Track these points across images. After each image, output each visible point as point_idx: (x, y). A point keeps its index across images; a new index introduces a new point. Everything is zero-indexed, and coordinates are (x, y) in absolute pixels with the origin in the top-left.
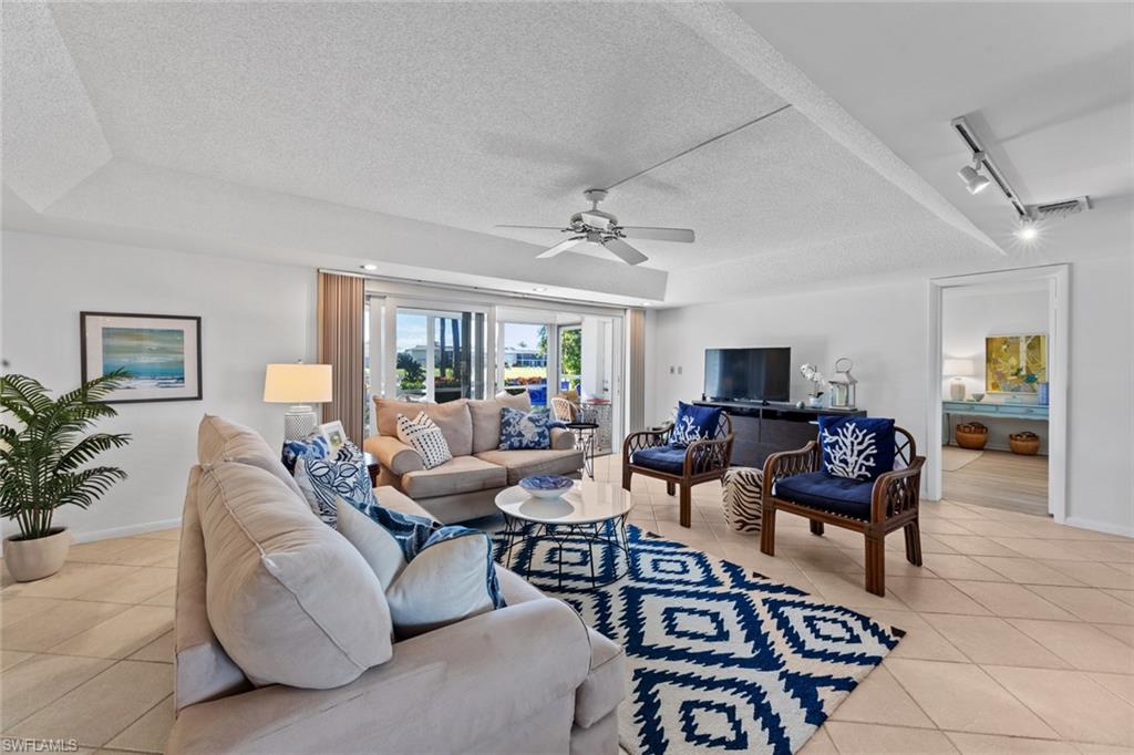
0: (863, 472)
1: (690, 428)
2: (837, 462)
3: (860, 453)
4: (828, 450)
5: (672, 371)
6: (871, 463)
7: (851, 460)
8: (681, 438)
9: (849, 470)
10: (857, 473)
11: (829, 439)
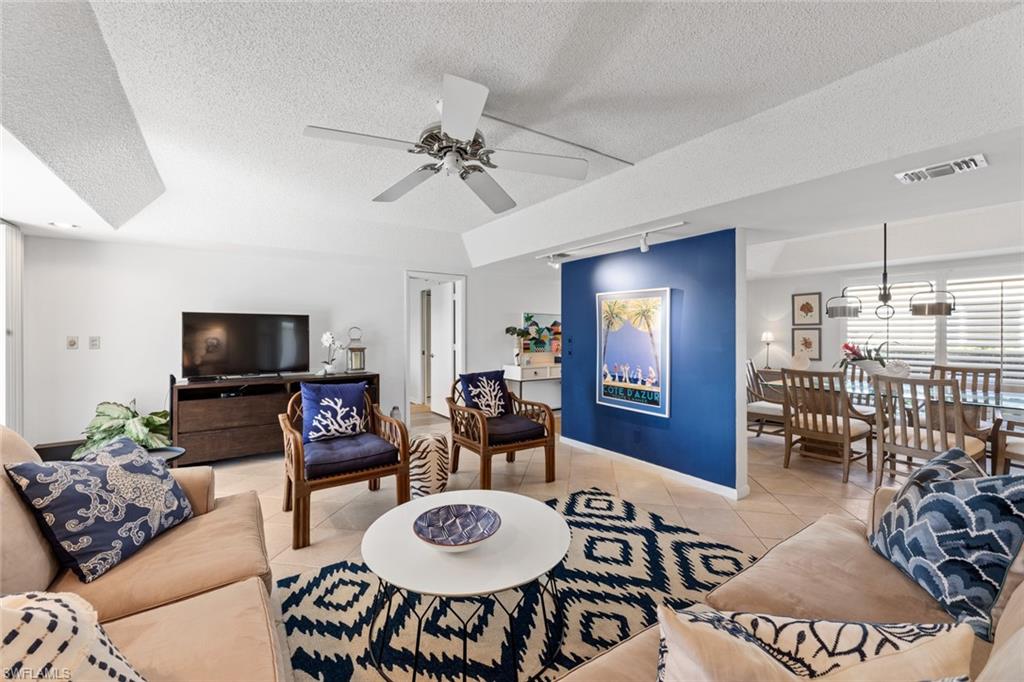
0: (501, 410)
1: (341, 412)
2: (484, 408)
3: (496, 396)
4: (476, 400)
5: (72, 344)
6: (502, 403)
7: (492, 404)
8: (331, 427)
9: (492, 411)
10: (497, 411)
11: (475, 392)
